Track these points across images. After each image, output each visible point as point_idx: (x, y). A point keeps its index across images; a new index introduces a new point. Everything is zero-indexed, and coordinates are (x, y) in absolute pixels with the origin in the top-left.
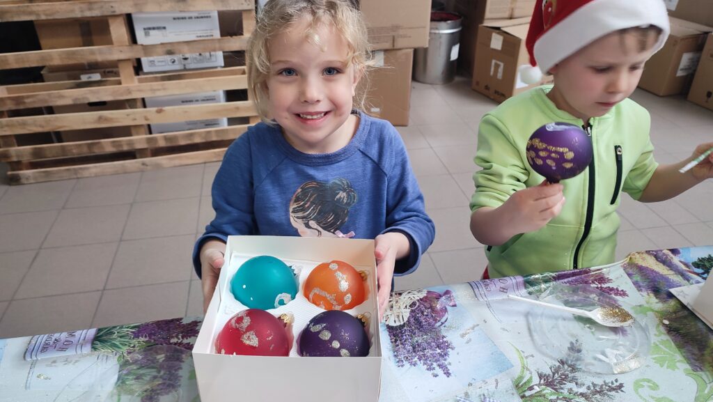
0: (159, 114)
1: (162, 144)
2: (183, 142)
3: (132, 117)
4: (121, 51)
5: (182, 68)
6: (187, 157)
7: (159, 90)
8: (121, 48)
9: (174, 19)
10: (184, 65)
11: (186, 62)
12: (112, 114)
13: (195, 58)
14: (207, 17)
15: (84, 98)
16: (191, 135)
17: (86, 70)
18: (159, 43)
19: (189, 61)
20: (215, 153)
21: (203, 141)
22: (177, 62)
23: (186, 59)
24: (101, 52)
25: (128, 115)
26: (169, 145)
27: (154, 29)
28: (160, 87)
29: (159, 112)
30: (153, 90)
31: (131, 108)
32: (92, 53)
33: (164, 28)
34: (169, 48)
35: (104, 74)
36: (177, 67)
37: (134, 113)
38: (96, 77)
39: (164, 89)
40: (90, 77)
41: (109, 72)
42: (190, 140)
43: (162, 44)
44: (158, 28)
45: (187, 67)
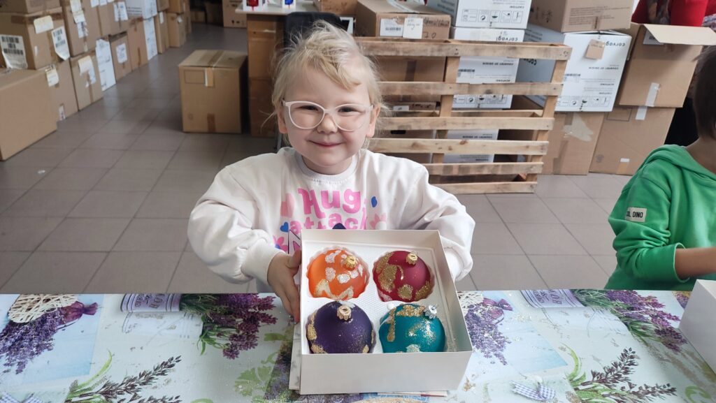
0: (463, 146)
1: (455, 172)
2: (473, 173)
3: (438, 146)
4: (450, 88)
5: (477, 107)
6: (471, 187)
7: (469, 124)
8: (451, 85)
9: (484, 64)
10: (479, 105)
11: (481, 101)
12: (424, 141)
13: (489, 99)
14: (510, 64)
15: (407, 126)
16: (482, 167)
17: (399, 101)
18: (481, 83)
19: (484, 101)
20: (495, 185)
21: (490, 173)
22: (473, 102)
23: (482, 99)
24: (435, 87)
25: (436, 144)
26: (461, 174)
27: (465, 71)
28: (471, 122)
29: (462, 143)
30: (465, 124)
31: (440, 138)
32: (428, 87)
33: (474, 71)
34: (489, 88)
35: (412, 107)
36: (473, 105)
37: (442, 142)
38: (406, 108)
39: (474, 124)
40: (401, 109)
41: (417, 105)
42: (479, 171)
43: (484, 84)
44: (469, 71)
45: (481, 107)
